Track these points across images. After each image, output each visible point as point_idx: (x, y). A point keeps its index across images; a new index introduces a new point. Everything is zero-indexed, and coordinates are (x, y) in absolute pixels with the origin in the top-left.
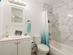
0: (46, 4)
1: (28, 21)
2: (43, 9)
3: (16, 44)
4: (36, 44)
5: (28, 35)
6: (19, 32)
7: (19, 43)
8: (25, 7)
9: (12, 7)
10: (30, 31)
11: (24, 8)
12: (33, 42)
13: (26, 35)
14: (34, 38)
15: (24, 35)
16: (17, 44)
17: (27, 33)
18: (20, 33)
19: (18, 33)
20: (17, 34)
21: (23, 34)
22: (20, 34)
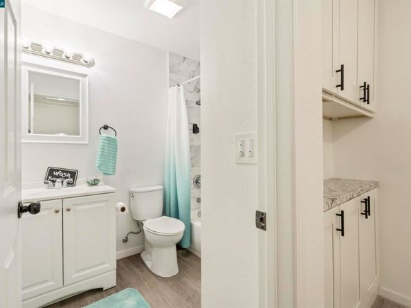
0: (185, 58)
1: (106, 128)
2: (170, 79)
3: (57, 212)
4: (140, 219)
5: (106, 183)
6: (63, 171)
7: (68, 210)
8: (91, 69)
9: (29, 72)
10: (114, 169)
11: (85, 76)
12: (123, 209)
13: (94, 183)
14: (132, 195)
15: (87, 185)
16: (61, 212)
17: (100, 177)
18: (67, 178)
19: (59, 177)
20: (54, 182)
21: (81, 179)
22: (68, 183)
